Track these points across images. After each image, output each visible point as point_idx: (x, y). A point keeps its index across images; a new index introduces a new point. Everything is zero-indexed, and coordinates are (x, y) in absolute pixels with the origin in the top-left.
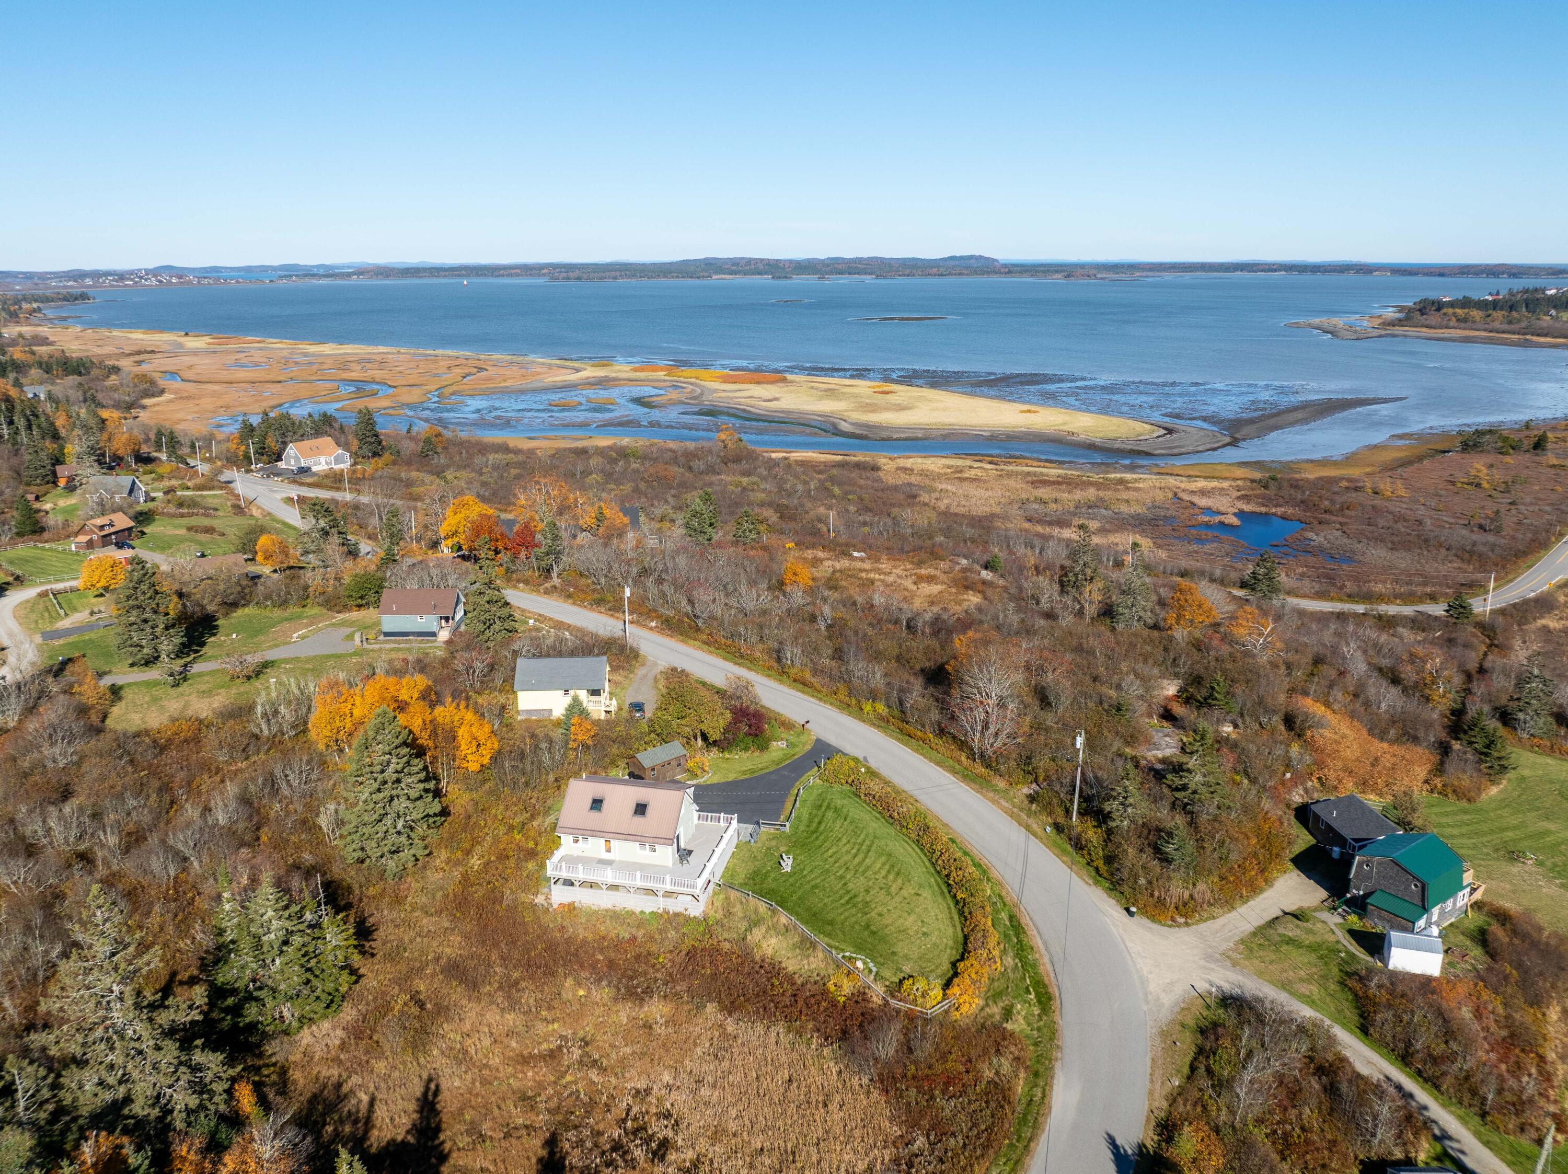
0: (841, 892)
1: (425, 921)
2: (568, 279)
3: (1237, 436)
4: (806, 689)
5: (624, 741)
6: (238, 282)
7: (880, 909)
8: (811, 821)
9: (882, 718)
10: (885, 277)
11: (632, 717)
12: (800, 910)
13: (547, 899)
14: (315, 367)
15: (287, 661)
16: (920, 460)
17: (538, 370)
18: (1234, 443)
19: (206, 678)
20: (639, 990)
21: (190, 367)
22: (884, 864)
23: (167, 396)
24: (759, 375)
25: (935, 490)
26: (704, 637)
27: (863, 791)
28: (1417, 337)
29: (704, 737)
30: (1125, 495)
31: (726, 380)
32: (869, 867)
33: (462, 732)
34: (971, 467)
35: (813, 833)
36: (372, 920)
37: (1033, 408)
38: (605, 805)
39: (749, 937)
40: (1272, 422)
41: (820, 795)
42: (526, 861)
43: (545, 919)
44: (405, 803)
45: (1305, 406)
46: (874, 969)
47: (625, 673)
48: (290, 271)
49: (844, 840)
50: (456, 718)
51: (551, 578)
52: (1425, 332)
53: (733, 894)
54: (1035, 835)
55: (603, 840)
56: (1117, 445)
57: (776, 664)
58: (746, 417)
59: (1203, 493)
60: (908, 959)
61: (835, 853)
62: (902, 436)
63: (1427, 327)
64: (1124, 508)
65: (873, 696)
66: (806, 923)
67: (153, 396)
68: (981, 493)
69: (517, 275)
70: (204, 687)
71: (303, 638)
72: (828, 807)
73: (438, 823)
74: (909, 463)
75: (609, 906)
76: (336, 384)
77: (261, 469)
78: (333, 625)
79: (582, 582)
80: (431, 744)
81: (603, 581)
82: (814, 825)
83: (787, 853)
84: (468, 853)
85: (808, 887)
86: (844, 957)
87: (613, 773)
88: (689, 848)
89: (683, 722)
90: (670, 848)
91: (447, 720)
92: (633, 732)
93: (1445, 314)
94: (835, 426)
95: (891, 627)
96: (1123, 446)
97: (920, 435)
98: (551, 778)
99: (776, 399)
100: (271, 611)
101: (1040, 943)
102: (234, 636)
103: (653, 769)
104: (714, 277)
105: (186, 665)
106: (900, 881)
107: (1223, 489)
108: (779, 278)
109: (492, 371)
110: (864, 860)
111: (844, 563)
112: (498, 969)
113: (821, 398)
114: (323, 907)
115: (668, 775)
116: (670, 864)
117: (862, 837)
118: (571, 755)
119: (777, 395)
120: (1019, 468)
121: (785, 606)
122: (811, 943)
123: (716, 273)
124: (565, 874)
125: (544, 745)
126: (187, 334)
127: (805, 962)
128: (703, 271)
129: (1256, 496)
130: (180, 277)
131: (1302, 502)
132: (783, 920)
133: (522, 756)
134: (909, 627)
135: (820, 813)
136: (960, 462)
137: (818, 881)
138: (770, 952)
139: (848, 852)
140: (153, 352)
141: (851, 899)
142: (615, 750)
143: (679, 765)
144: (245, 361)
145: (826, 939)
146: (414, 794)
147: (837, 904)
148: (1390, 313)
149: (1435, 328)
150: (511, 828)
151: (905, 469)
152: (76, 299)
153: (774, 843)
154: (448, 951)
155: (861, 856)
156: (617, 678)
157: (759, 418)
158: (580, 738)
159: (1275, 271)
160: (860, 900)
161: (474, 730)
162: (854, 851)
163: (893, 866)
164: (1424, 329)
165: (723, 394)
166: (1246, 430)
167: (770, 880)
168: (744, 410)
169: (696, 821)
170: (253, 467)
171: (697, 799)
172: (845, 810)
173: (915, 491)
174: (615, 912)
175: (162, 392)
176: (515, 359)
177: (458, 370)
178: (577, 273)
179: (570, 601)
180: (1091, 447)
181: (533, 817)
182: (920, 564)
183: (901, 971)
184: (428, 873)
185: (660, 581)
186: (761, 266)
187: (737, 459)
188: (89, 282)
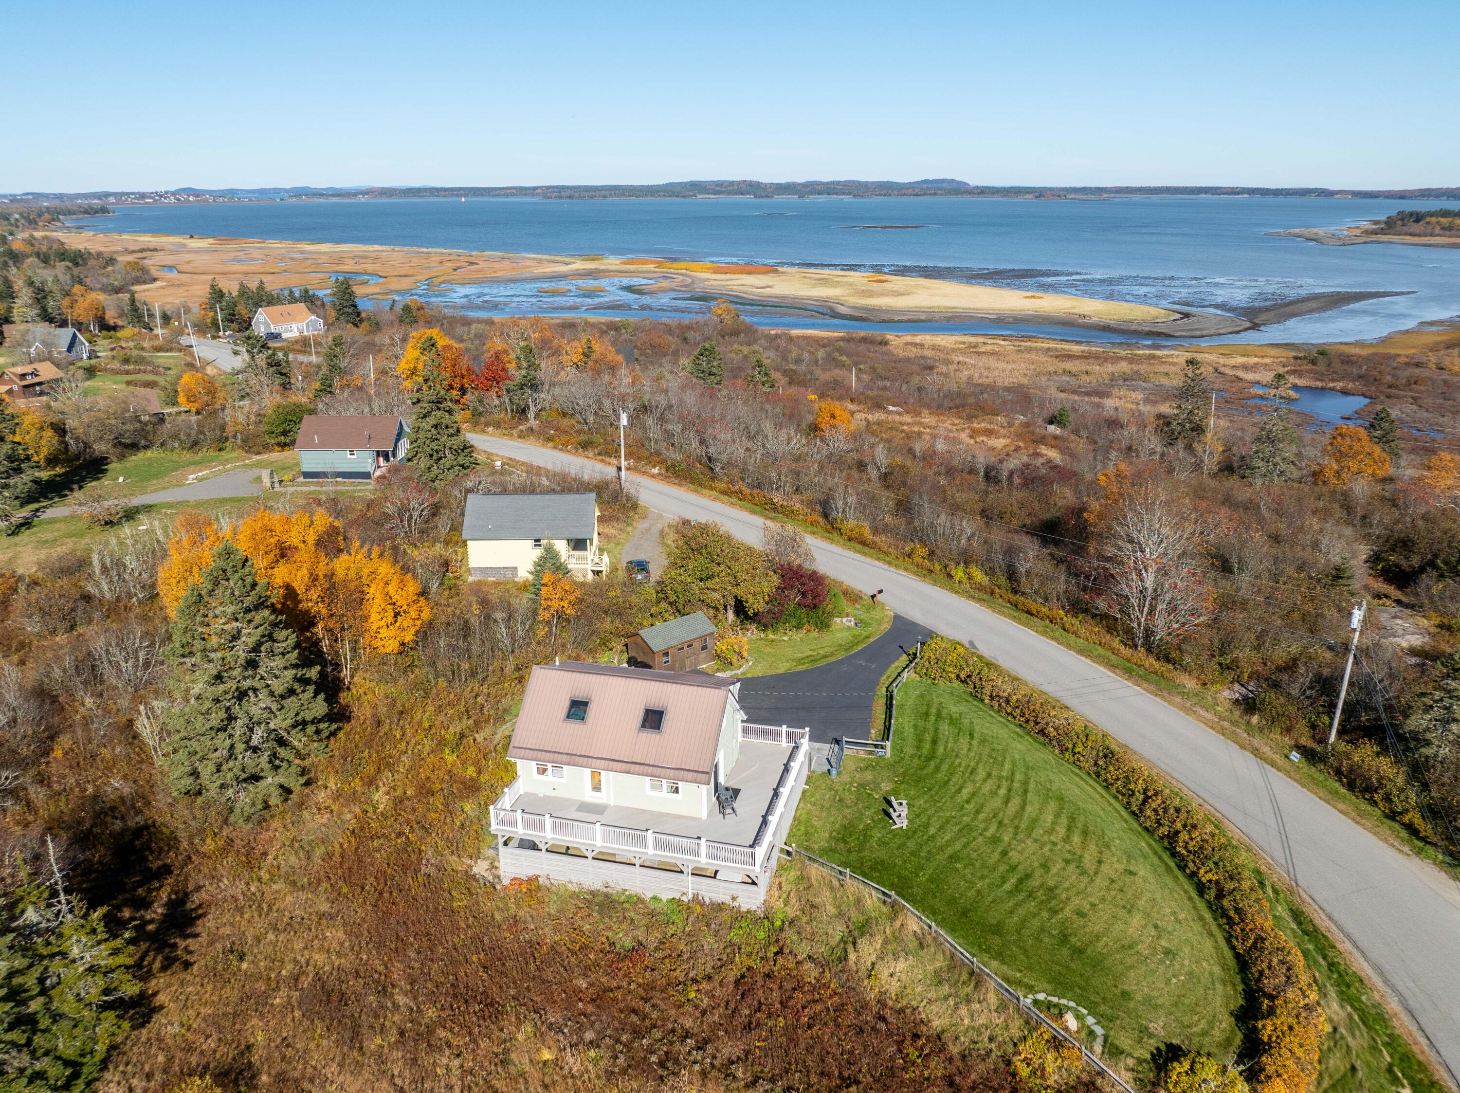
0: (1002, 868)
1: (289, 899)
2: (560, 197)
3: (1256, 321)
4: (866, 549)
5: (619, 612)
6: (250, 200)
7: (1076, 902)
8: (920, 740)
9: (980, 588)
10: (862, 197)
11: (633, 581)
12: (937, 904)
13: (493, 867)
14: (310, 262)
15: (170, 506)
16: (928, 337)
17: (529, 263)
18: (1255, 327)
19: (57, 525)
20: (654, 1059)
21: (188, 262)
22: (1057, 815)
23: (158, 284)
24: (749, 269)
25: (952, 363)
26: (723, 486)
27: (987, 691)
28: (1403, 244)
29: (740, 608)
30: (1162, 369)
31: (716, 271)
32: (1035, 821)
33: (374, 591)
34: (985, 343)
35: (930, 758)
36: (196, 899)
37: (1037, 294)
38: (592, 710)
39: (852, 957)
40: (1288, 310)
41: (922, 696)
42: (462, 798)
43: (487, 906)
44: (265, 700)
45: (1316, 297)
46: (1099, 1031)
47: (621, 526)
48: (299, 192)
49: (981, 773)
50: (365, 572)
51: (527, 420)
52: (1409, 239)
53: (815, 871)
54: (1273, 764)
55: (587, 772)
56: (1134, 327)
57: (820, 519)
58: (740, 301)
59: (1246, 368)
60: (1156, 1007)
61: (974, 794)
62: (905, 318)
63: (1411, 235)
64: (1164, 381)
65: (966, 559)
66: (952, 930)
67: (145, 283)
68: (1001, 365)
69: (512, 195)
70: (49, 536)
71: (200, 480)
72: (939, 715)
73: (325, 734)
74: (918, 339)
75: (598, 886)
76: (328, 275)
77: (230, 336)
78: (246, 466)
79: (565, 422)
80: (322, 609)
81: (591, 419)
82: (927, 746)
83: (896, 794)
84: (371, 782)
85: (941, 858)
86: (1036, 1002)
87: (604, 658)
88: (732, 784)
89: (709, 584)
90: (704, 788)
91: (352, 575)
92: (634, 599)
93: (1428, 223)
94: (832, 310)
95: (967, 477)
96: (1140, 328)
97: (923, 318)
98: (510, 667)
99: (769, 287)
100: (179, 455)
101: (1370, 971)
102: (121, 479)
103: (666, 654)
104: (699, 196)
105: (37, 510)
106: (1093, 847)
107: (1266, 365)
108: (761, 197)
109: (482, 265)
110: (1023, 808)
111: (876, 416)
112: (401, 1000)
113: (814, 286)
114: (62, 897)
115: (688, 662)
116: (704, 816)
117: (1007, 766)
118: (541, 631)
119: (770, 284)
120: (1039, 345)
121: (825, 452)
122: (972, 973)
123: (701, 193)
124: (520, 831)
125: (499, 615)
126: (192, 237)
127: (963, 1011)
128: (690, 191)
129: (1307, 371)
130: (197, 196)
131: (1360, 377)
132: (913, 925)
133: (466, 631)
134: (987, 477)
135: (930, 726)
136: (972, 339)
137: (957, 846)
138: (894, 987)
139: (994, 793)
140: (155, 250)
141: (1021, 881)
142: (607, 625)
143: (704, 648)
144: (244, 257)
145: (995, 964)
146: (278, 687)
147: (999, 892)
148: (1365, 225)
149: (1419, 235)
150: (441, 743)
151: (915, 345)
152: (96, 212)
153: (868, 776)
154: (319, 958)
155: (1016, 802)
156: (609, 530)
157: (752, 303)
158: (555, 604)
159: (1238, 193)
160: (1037, 884)
161: (391, 589)
162: (1003, 792)
163: (1072, 819)
164: (1408, 237)
165: (715, 283)
166: (1263, 317)
167: (874, 842)
168: (737, 296)
169: (740, 739)
170: (221, 333)
171: (744, 702)
172: (966, 722)
173: (930, 362)
174: (607, 896)
175: (155, 280)
176: (506, 255)
177: (450, 264)
178: (568, 193)
179: (551, 444)
180: (1106, 329)
181: (478, 726)
182: (970, 418)
183: (1151, 1036)
184: (306, 814)
185: (662, 419)
186: (744, 188)
187: (735, 333)
188: (112, 200)
